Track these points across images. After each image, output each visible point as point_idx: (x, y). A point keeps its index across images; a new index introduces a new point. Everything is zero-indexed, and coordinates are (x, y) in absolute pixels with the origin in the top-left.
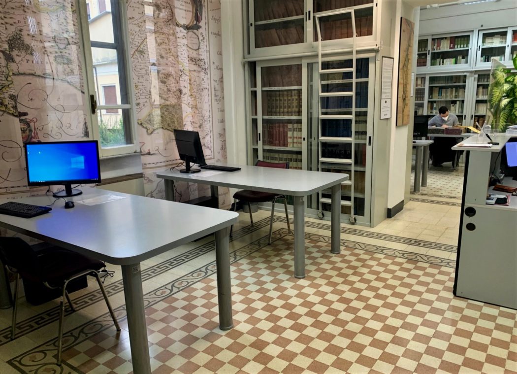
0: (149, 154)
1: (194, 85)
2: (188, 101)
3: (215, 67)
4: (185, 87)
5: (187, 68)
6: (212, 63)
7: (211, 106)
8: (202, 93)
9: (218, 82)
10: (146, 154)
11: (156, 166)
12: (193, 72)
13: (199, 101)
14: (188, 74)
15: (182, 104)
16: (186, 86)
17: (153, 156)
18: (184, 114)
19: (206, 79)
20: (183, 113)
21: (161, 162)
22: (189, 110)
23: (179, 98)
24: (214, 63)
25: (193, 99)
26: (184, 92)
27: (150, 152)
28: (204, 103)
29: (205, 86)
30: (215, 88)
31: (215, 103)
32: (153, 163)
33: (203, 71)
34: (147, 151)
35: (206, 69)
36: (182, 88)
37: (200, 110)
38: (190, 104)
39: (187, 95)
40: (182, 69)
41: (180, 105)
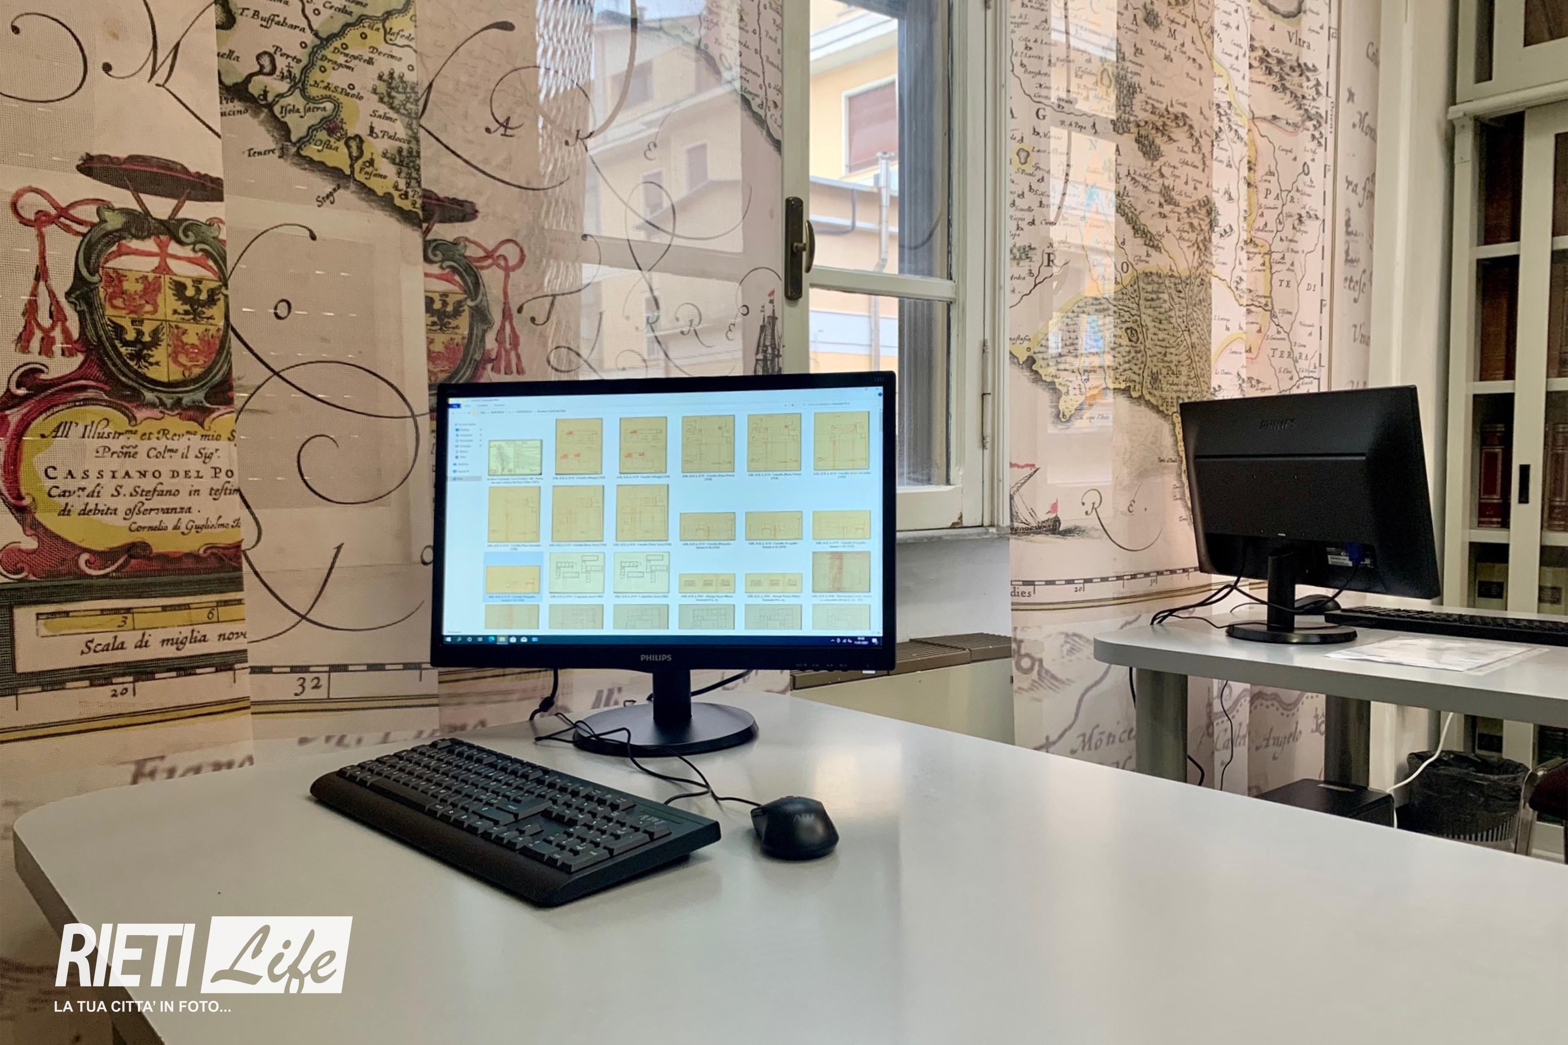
0: (1053, 528)
1: (1268, 192)
2: (1238, 272)
3: (1356, 119)
4: (1230, 199)
5: (1243, 102)
6: (1344, 95)
7: (1327, 305)
8: (1298, 236)
9: (1360, 190)
10: (1039, 529)
11: (1080, 596)
12: (1264, 127)
13: (1286, 276)
14: (1243, 132)
15: (1214, 281)
16: (1234, 195)
17: (1069, 541)
18: (1218, 336)
19: (1316, 170)
20: (1215, 324)
21: (1104, 580)
22: (1238, 316)
23: (1203, 246)
24: (1351, 95)
25: (1258, 259)
26: (1223, 222)
27: (1057, 521)
28: (1303, 286)
29: (1313, 202)
30: (1348, 223)
31: (1343, 295)
32: (1070, 582)
33: (1309, 124)
34: (1043, 515)
35: (1318, 120)
36: (1219, 201)
37: (1283, 320)
38: (1243, 286)
39: (1234, 236)
40: (1221, 98)
41: (1204, 284)
